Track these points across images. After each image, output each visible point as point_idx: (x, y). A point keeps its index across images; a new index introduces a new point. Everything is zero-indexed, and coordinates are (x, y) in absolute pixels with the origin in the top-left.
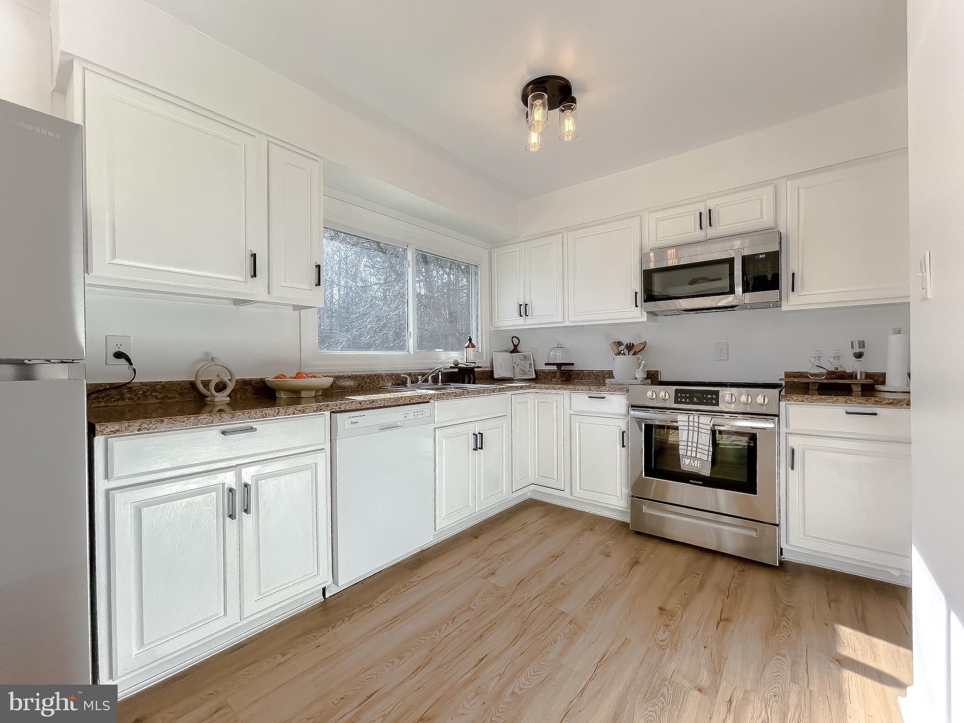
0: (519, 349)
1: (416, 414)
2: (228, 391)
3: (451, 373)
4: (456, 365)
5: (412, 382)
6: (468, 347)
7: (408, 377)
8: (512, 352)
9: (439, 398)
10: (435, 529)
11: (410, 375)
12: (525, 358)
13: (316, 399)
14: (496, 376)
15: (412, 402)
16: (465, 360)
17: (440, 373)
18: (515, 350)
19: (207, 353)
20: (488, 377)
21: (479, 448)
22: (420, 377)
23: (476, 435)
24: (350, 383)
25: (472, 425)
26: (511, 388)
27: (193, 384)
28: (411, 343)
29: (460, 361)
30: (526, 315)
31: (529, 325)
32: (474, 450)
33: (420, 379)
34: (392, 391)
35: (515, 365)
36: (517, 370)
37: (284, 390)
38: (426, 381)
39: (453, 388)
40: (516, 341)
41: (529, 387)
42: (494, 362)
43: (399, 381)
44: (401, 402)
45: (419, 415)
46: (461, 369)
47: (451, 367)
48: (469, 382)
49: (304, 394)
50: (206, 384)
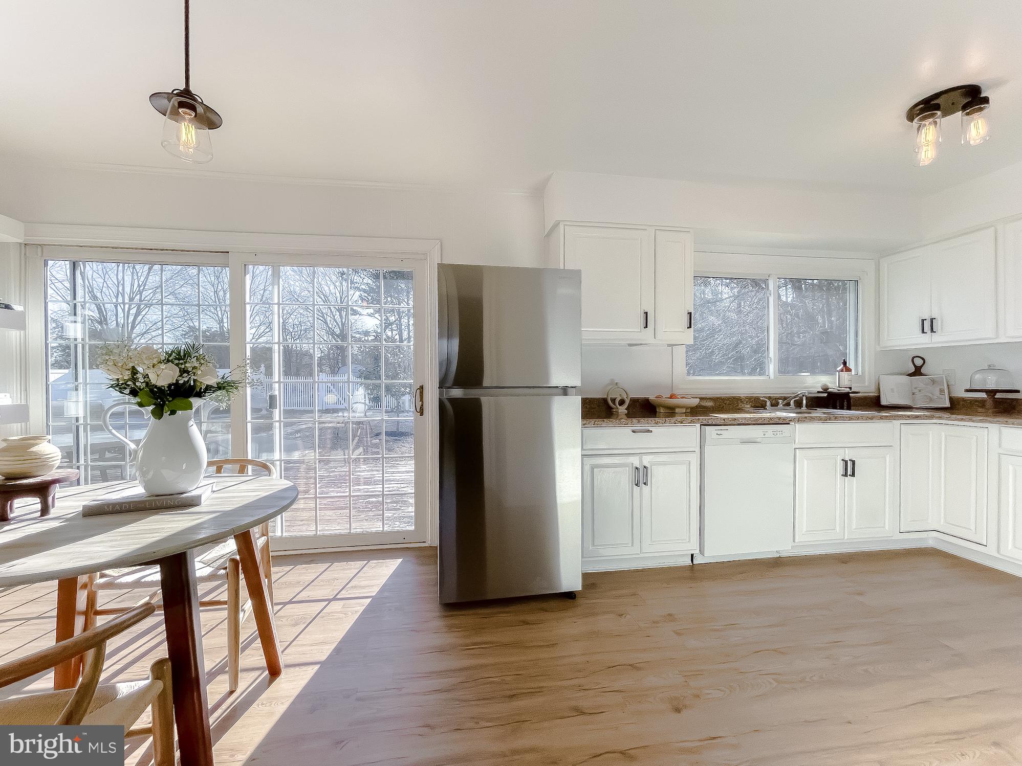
0: (923, 371)
1: (775, 433)
2: (626, 406)
3: (818, 398)
4: (825, 390)
5: (772, 405)
6: (842, 371)
7: (767, 400)
8: (910, 375)
9: (799, 420)
10: (794, 541)
11: (770, 398)
12: (933, 382)
13: (686, 414)
14: (884, 402)
15: (771, 422)
16: (838, 385)
17: (804, 398)
18: (917, 372)
19: (612, 380)
20: (874, 403)
21: (850, 475)
22: (780, 401)
23: (846, 462)
24: (709, 404)
25: (842, 450)
26: (902, 417)
27: (605, 400)
28: (772, 368)
29: (830, 385)
30: (932, 331)
31: (935, 343)
32: (842, 475)
33: (780, 403)
34: (751, 413)
35: (915, 391)
36: (918, 396)
37: (663, 407)
38: (788, 404)
39: (819, 412)
40: (919, 362)
41: (931, 417)
42: (881, 386)
43: (758, 404)
44: (760, 422)
45: (778, 434)
46: (830, 394)
47: (819, 392)
48: (842, 408)
49: (677, 410)
50: (613, 400)
